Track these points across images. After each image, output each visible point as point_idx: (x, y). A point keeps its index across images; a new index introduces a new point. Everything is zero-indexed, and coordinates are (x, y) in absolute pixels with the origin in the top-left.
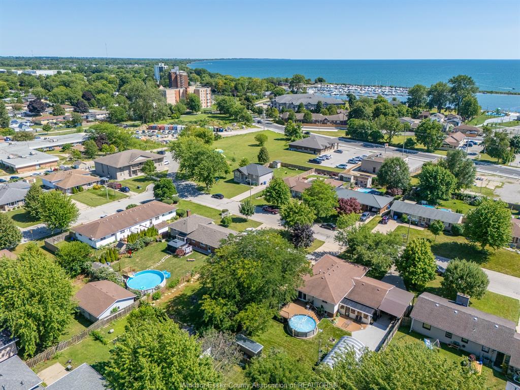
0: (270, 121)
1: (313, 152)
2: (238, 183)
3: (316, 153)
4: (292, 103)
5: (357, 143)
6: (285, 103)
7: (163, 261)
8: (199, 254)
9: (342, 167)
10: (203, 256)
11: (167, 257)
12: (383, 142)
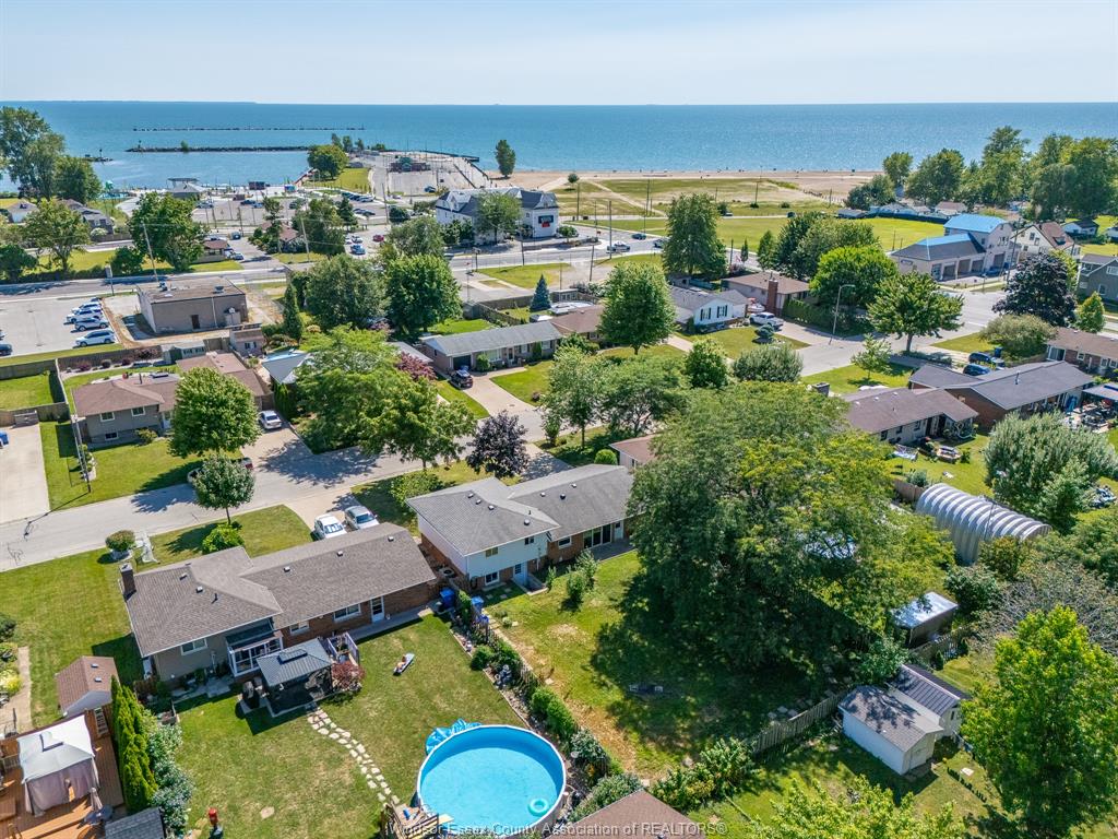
7: (348, 734)
8: (375, 642)
9: (101, 339)
10: (401, 638)
11: (328, 721)
12: (43, 274)
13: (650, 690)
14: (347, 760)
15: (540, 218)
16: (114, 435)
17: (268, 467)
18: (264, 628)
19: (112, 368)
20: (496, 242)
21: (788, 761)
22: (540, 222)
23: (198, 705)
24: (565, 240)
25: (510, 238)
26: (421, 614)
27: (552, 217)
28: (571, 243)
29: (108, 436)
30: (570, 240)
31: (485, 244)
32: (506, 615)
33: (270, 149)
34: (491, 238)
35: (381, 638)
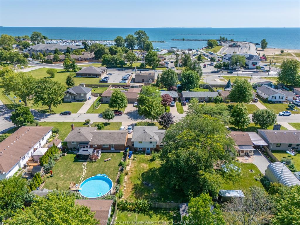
0: (38, 62)
1: (95, 76)
2: (70, 102)
3: (98, 76)
4: (48, 49)
5: (112, 69)
6: (41, 50)
7: (86, 169)
8: (108, 154)
9: (124, 82)
10: (112, 154)
11: (86, 165)
12: (127, 67)
13: (147, 185)
14: (81, 173)
15: (252, 63)
16: (107, 101)
17: (127, 114)
18: (87, 143)
19: (120, 88)
20: (236, 69)
21: (161, 213)
22: (252, 64)
23: (71, 154)
24: (257, 70)
25: (241, 68)
26: (121, 152)
27: (257, 63)
28: (259, 71)
29: (106, 101)
30: (259, 70)
31: (232, 69)
32: (136, 157)
33: (203, 40)
34: (234, 67)
35: (109, 153)
